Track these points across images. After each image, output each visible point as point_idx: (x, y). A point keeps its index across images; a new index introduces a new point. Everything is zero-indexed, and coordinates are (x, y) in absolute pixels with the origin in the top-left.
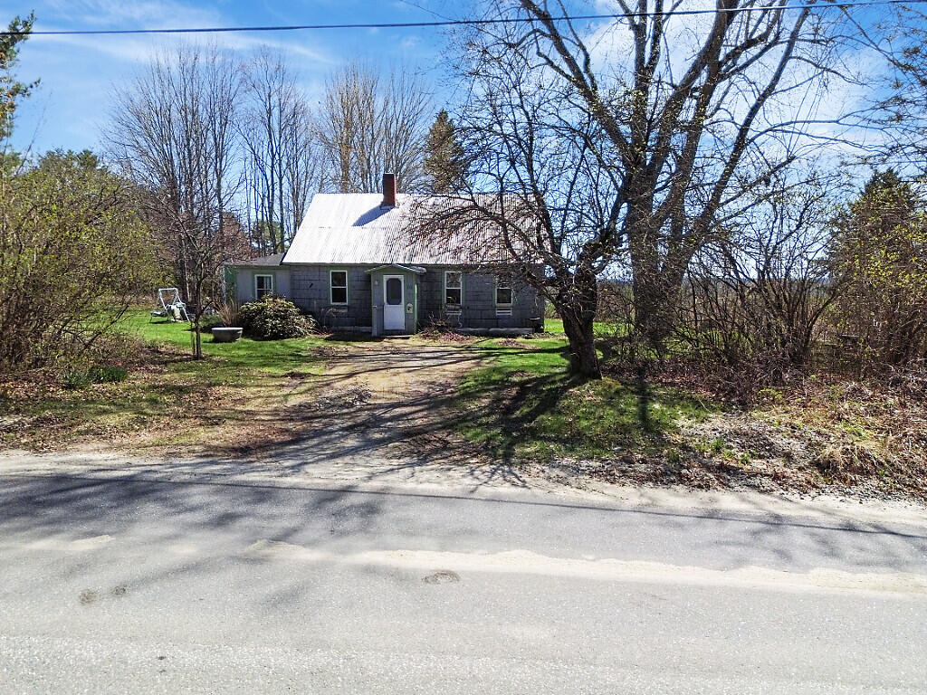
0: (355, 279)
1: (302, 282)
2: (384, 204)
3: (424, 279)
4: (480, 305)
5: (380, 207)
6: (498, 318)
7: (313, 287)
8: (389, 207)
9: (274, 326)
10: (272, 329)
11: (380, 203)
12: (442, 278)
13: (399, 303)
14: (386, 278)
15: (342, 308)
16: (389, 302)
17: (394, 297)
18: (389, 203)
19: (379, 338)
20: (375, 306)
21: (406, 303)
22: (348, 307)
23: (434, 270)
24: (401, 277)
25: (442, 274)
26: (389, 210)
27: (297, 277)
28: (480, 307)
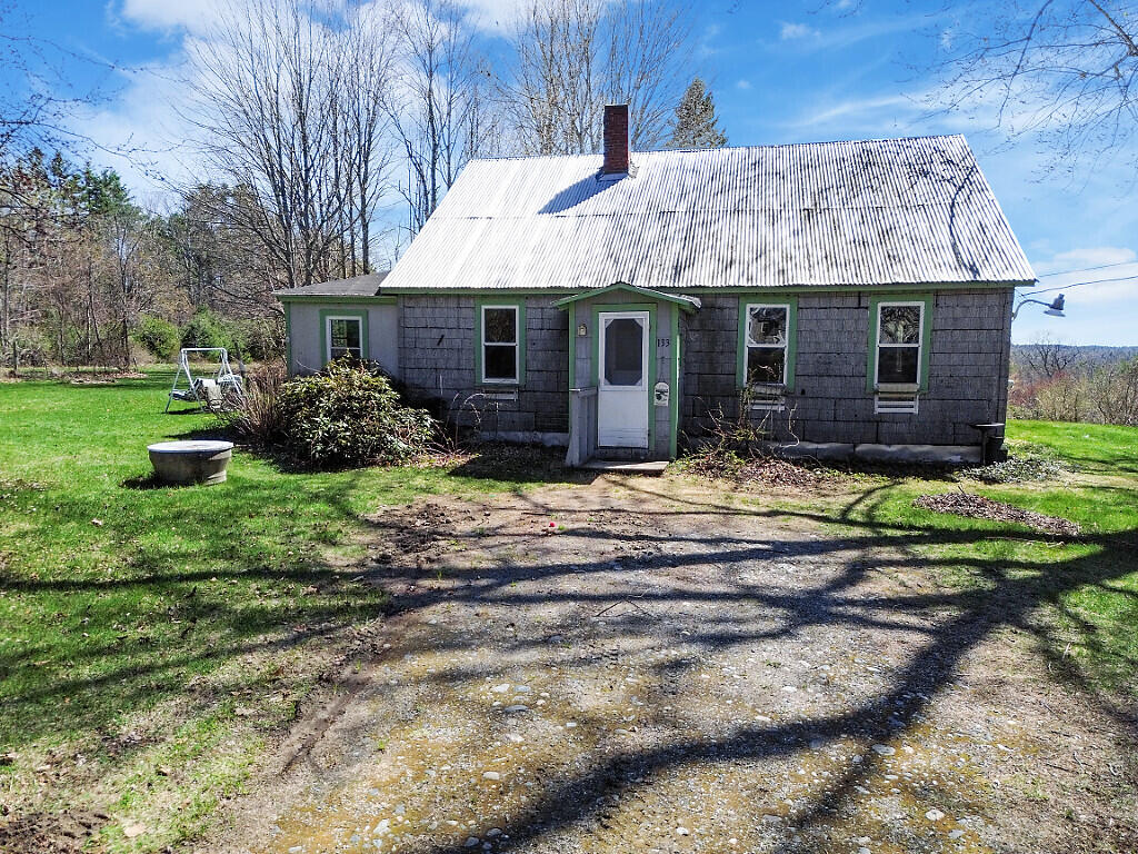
0: (536, 324)
1: (423, 334)
2: (604, 171)
3: (696, 324)
4: (832, 387)
5: (597, 176)
6: (880, 419)
7: (445, 344)
8: (616, 176)
9: (331, 437)
10: (325, 442)
11: (596, 171)
12: (739, 322)
13: (634, 379)
14: (605, 318)
15: (504, 393)
16: (612, 378)
17: (624, 368)
18: (616, 166)
19: (582, 473)
20: (576, 387)
21: (654, 381)
22: (520, 389)
23: (720, 302)
24: (643, 317)
25: (739, 310)
26: (615, 181)
27: (411, 323)
28: (832, 392)
